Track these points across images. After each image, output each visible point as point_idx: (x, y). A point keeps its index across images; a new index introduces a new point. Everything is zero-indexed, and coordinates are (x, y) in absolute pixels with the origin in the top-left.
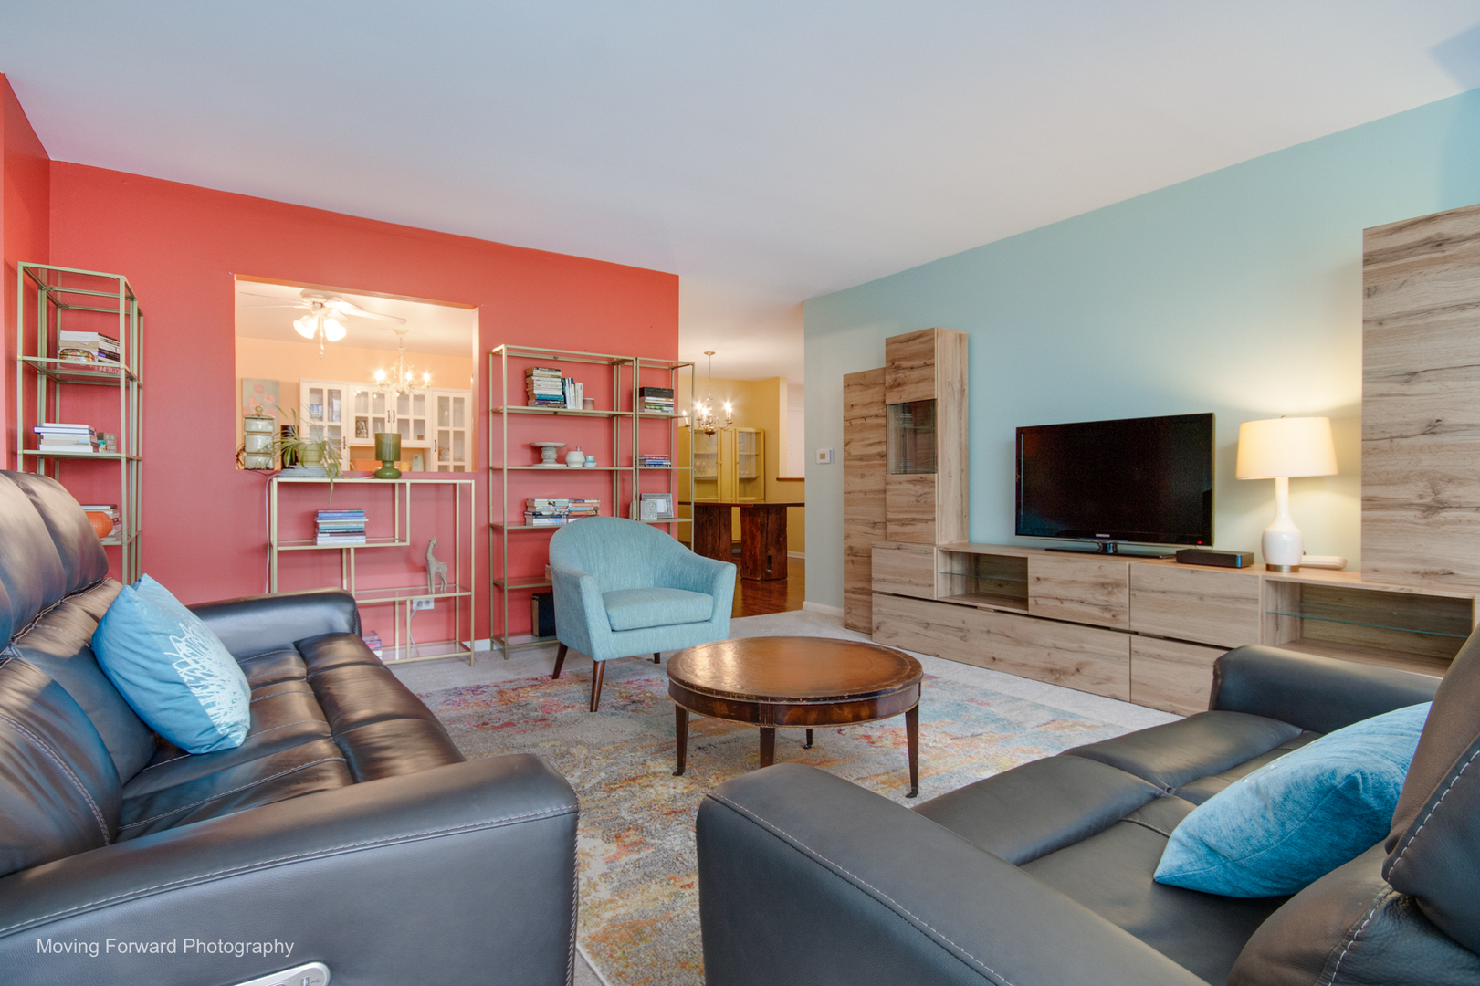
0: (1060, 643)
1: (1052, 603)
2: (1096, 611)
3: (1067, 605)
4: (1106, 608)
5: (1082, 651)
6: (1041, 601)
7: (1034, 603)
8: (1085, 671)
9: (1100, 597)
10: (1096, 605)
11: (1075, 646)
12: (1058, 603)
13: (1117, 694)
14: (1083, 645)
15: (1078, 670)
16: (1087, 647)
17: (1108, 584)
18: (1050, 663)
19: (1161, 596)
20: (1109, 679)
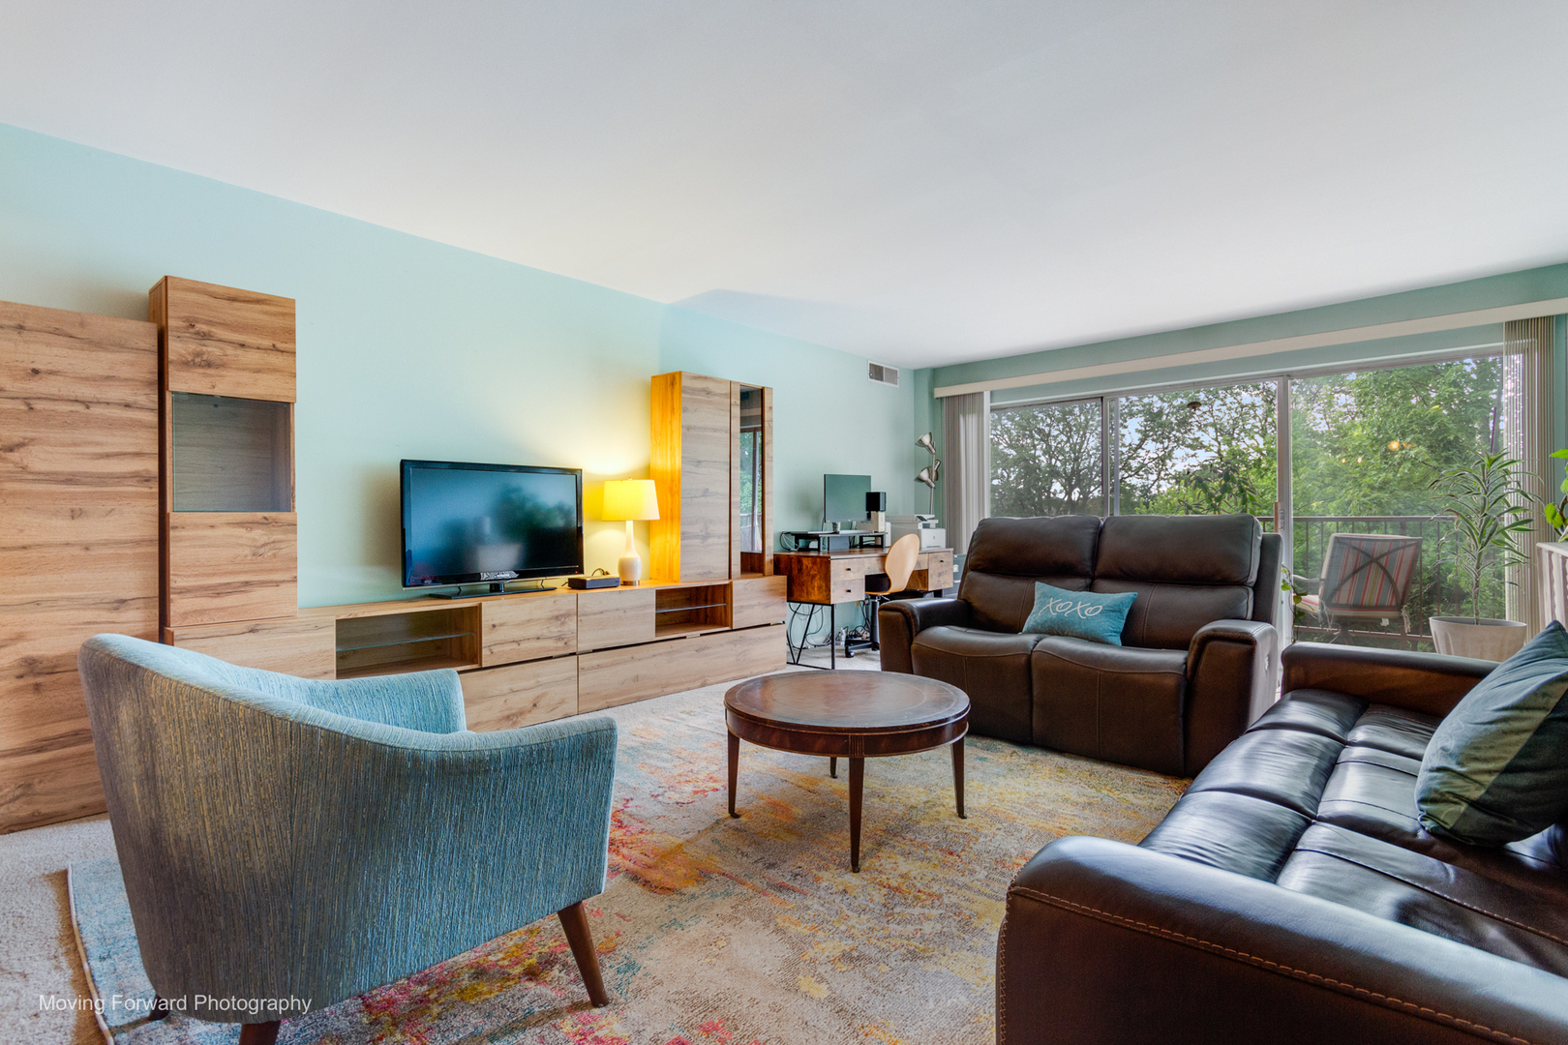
0: (515, 687)
1: (507, 647)
2: (550, 644)
3: (524, 645)
4: (559, 638)
5: (539, 685)
6: (496, 649)
7: (489, 653)
8: (542, 703)
9: (555, 630)
10: (550, 638)
11: (532, 683)
12: (515, 646)
13: (569, 712)
14: (539, 679)
15: (535, 705)
16: (542, 679)
17: (561, 616)
18: (507, 709)
19: (599, 616)
20: (562, 702)
